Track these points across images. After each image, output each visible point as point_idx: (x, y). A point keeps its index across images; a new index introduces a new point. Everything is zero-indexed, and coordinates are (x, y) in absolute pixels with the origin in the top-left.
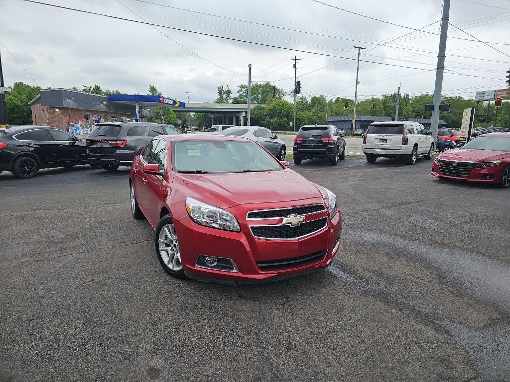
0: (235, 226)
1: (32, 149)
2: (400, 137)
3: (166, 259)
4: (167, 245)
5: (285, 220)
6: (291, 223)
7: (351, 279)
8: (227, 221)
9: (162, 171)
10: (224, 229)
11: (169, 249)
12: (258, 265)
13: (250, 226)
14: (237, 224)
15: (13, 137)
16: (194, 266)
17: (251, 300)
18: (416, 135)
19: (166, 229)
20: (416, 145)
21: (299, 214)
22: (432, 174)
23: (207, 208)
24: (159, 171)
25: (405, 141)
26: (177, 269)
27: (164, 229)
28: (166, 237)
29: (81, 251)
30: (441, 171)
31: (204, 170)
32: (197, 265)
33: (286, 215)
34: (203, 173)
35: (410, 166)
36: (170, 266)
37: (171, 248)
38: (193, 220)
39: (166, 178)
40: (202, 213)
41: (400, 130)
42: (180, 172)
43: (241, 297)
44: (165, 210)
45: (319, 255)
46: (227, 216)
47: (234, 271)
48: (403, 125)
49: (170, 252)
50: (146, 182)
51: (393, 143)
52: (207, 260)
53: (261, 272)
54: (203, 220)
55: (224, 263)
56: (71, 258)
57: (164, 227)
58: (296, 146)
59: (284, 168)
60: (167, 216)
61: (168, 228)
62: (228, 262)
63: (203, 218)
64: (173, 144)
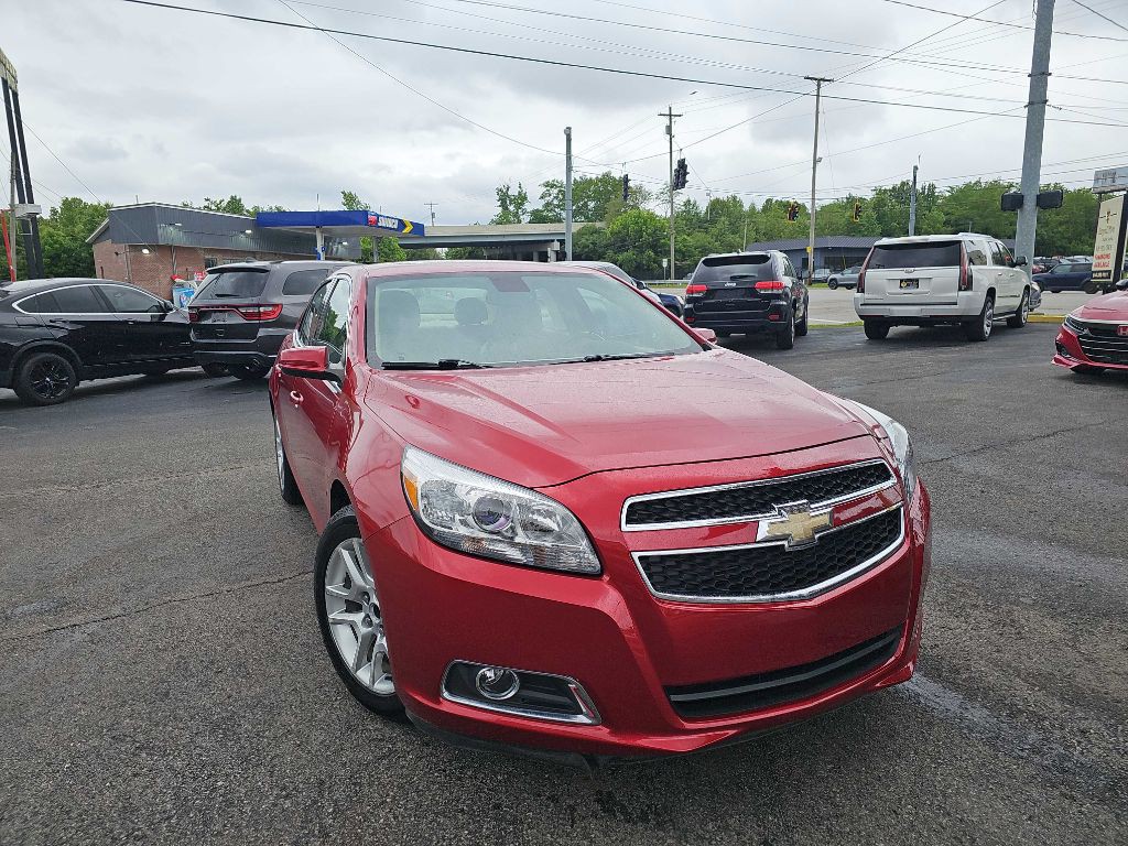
0: (580, 553)
1: (61, 334)
2: (954, 271)
3: (349, 651)
4: (353, 607)
5: (767, 527)
6: (785, 538)
7: (977, 714)
8: (546, 531)
9: (334, 367)
10: (541, 565)
11: (358, 617)
12: (674, 698)
13: (636, 555)
14: (584, 544)
15: (15, 305)
16: (437, 697)
17: (644, 818)
18: (990, 266)
19: (346, 554)
20: (991, 293)
21: (812, 499)
22: (1057, 360)
23: (475, 487)
24: (327, 366)
25: (966, 283)
26: (384, 687)
27: (340, 556)
28: (348, 582)
29: (117, 610)
30: (1085, 351)
31: (463, 358)
32: (446, 694)
33: (765, 507)
34: (463, 367)
35: (980, 344)
36: (364, 676)
37: (362, 615)
38: (427, 531)
39: (348, 386)
40: (459, 507)
41: (950, 254)
42: (389, 367)
43: (607, 804)
44: (340, 494)
45: (880, 644)
46: (549, 514)
47: (581, 719)
48: (960, 242)
49: (363, 630)
50: (299, 403)
51: (937, 287)
52: (484, 677)
53: (689, 726)
54: (463, 530)
55: (543, 691)
56: (78, 636)
57: (339, 548)
58: (691, 306)
59: (706, 348)
60: (347, 512)
61: (350, 549)
62: (561, 688)
63: (464, 523)
64: (368, 286)
